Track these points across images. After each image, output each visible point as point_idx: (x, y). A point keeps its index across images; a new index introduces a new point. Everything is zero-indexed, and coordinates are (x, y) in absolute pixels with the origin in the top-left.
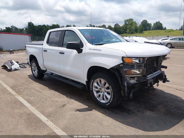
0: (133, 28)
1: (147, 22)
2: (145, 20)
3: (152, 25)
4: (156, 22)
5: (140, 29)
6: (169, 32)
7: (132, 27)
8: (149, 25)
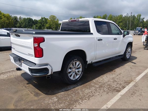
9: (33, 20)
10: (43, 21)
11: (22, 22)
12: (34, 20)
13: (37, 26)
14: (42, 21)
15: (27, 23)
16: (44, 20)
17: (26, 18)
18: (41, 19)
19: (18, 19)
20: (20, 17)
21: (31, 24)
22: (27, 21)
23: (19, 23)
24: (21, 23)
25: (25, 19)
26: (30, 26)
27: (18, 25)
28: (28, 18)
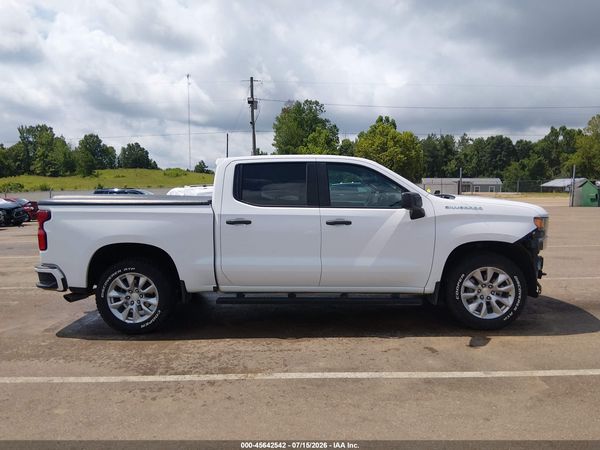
0: (57, 156)
1: (100, 141)
2: (91, 136)
3: (118, 152)
4: (129, 145)
5: (86, 162)
6: (177, 175)
7: (51, 156)
8: (108, 152)
9: (514, 143)
10: (557, 144)
11: (466, 155)
12: (518, 142)
13: (523, 167)
14: (551, 146)
15: (486, 158)
16: (561, 138)
17: (485, 139)
18: (547, 139)
19: (456, 145)
20: (463, 139)
21: (500, 160)
22: (488, 149)
23: (457, 159)
24: (463, 157)
25: (480, 141)
26: (495, 168)
27: (452, 165)
28: (493, 138)
